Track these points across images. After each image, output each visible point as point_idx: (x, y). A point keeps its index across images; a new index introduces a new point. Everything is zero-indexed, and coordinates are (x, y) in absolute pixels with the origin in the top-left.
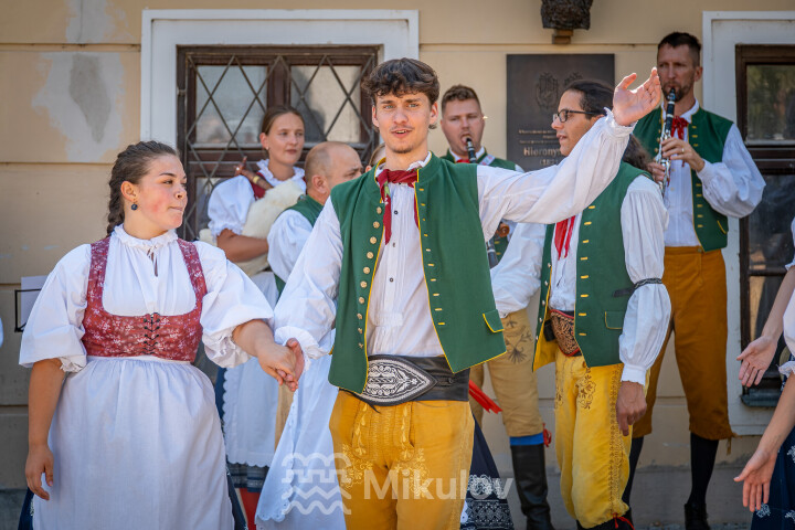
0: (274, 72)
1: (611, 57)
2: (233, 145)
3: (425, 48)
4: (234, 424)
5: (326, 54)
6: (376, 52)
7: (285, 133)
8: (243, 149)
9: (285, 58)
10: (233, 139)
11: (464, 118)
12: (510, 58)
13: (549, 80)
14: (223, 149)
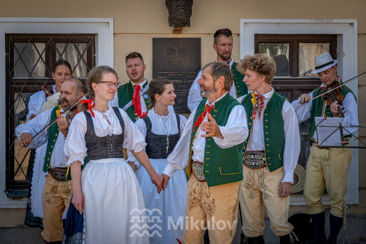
0: (48, 46)
1: (199, 39)
2: (30, 78)
3: (116, 35)
4: (36, 200)
5: (72, 38)
6: (94, 37)
7: (60, 74)
8: (35, 80)
9: (53, 39)
10: (31, 76)
11: (133, 66)
12: (154, 40)
13: (171, 49)
14: (26, 80)
